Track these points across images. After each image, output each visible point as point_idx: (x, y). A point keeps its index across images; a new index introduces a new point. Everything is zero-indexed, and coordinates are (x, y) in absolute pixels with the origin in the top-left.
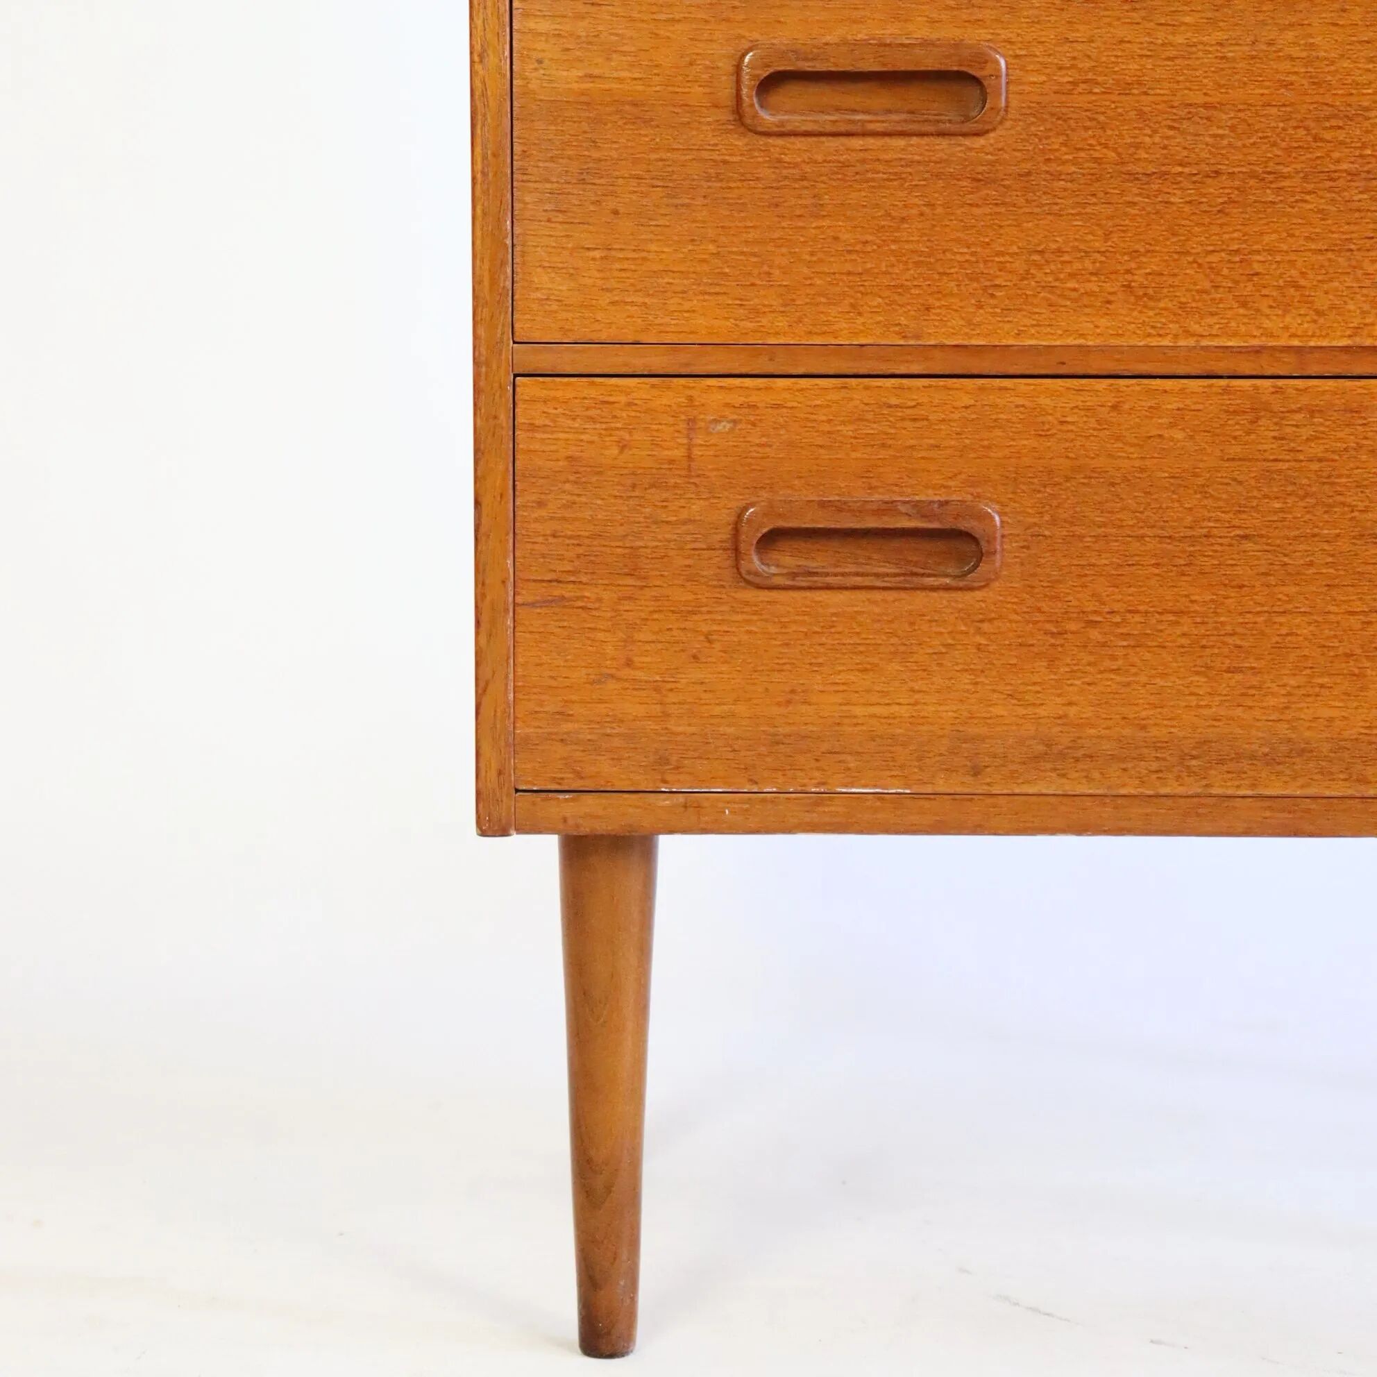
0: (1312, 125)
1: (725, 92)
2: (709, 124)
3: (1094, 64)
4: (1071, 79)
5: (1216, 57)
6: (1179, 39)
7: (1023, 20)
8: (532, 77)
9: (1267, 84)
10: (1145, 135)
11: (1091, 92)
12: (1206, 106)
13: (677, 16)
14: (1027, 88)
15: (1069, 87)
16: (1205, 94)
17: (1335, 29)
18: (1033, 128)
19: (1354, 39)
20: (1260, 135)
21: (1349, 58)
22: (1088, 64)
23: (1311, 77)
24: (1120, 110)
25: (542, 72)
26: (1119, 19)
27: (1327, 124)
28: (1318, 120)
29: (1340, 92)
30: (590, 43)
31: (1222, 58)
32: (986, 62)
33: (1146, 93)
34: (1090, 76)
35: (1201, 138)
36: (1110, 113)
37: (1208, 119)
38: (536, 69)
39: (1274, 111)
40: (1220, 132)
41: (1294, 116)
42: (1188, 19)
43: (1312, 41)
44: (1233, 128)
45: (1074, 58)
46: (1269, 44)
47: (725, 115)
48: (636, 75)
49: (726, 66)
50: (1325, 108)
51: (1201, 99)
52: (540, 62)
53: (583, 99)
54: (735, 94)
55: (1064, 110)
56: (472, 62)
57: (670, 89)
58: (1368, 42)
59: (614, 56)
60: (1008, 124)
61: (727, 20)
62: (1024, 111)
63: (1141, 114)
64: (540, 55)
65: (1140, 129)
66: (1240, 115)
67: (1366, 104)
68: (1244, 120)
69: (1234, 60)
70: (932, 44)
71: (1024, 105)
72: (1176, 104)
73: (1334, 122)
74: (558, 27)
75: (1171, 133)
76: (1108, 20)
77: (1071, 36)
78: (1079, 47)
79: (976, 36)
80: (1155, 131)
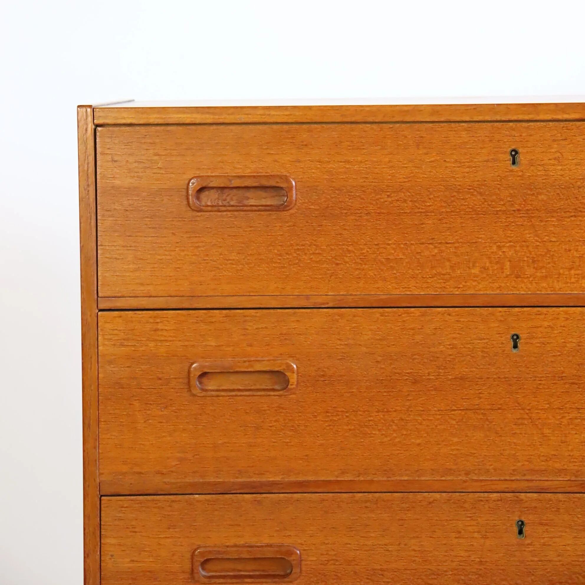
0: (424, 577)
1: (187, 566)
2: (181, 579)
3: (335, 553)
4: (327, 559)
5: (384, 550)
6: (369, 543)
7: (306, 535)
8: (108, 564)
9: (405, 561)
10: (358, 582)
11: (335, 564)
12: (381, 570)
13: (167, 536)
14: (309, 563)
15: (326, 562)
16: (381, 565)
17: (431, 539)
18: (312, 579)
19: (439, 543)
20: (404, 581)
21: (437, 551)
22: (333, 553)
23: (422, 558)
24: (347, 572)
25: (113, 560)
26: (345, 535)
27: (430, 577)
28: (426, 575)
29: (435, 564)
30: (132, 547)
31: (387, 550)
32: (292, 554)
33: (357, 565)
34: (334, 558)
35: (380, 583)
36: (343, 573)
37: (382, 575)
38: (110, 559)
39: (408, 572)
40: (387, 580)
41: (417, 574)
42: (373, 535)
43: (422, 543)
44: (392, 579)
45: (328, 551)
46: (405, 545)
47: (187, 576)
48: (151, 560)
49: (188, 556)
50: (429, 571)
51: (379, 567)
52: (112, 556)
53: (130, 570)
54: (191, 567)
55: (324, 572)
56: (84, 557)
57: (165, 565)
58: (445, 544)
59: (142, 553)
60: (302, 578)
61: (188, 537)
62: (309, 572)
63: (355, 573)
64: (112, 553)
65: (355, 579)
66: (395, 573)
67: (445, 569)
68: (397, 576)
69: (392, 551)
70: (271, 546)
71: (308, 570)
72: (369, 569)
73: (433, 577)
74: (119, 541)
75: (368, 581)
76: (340, 535)
77: (326, 542)
78: (329, 546)
79: (287, 541)
80: (361, 580)
